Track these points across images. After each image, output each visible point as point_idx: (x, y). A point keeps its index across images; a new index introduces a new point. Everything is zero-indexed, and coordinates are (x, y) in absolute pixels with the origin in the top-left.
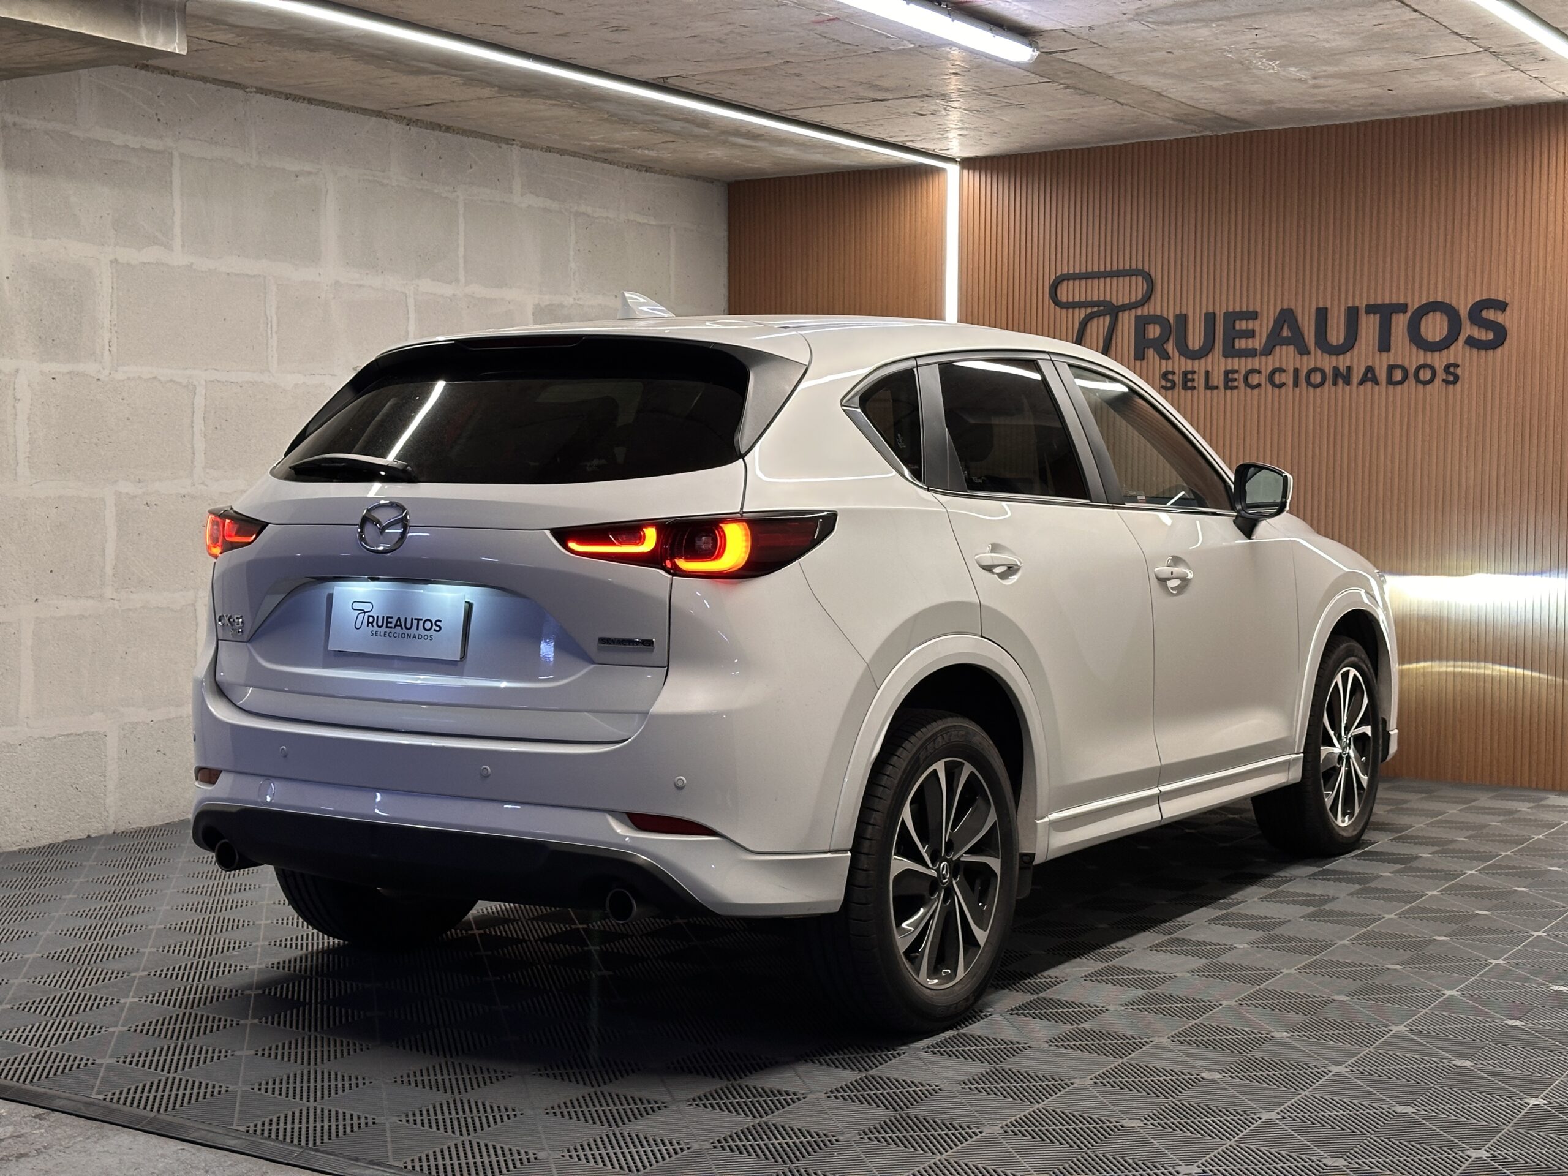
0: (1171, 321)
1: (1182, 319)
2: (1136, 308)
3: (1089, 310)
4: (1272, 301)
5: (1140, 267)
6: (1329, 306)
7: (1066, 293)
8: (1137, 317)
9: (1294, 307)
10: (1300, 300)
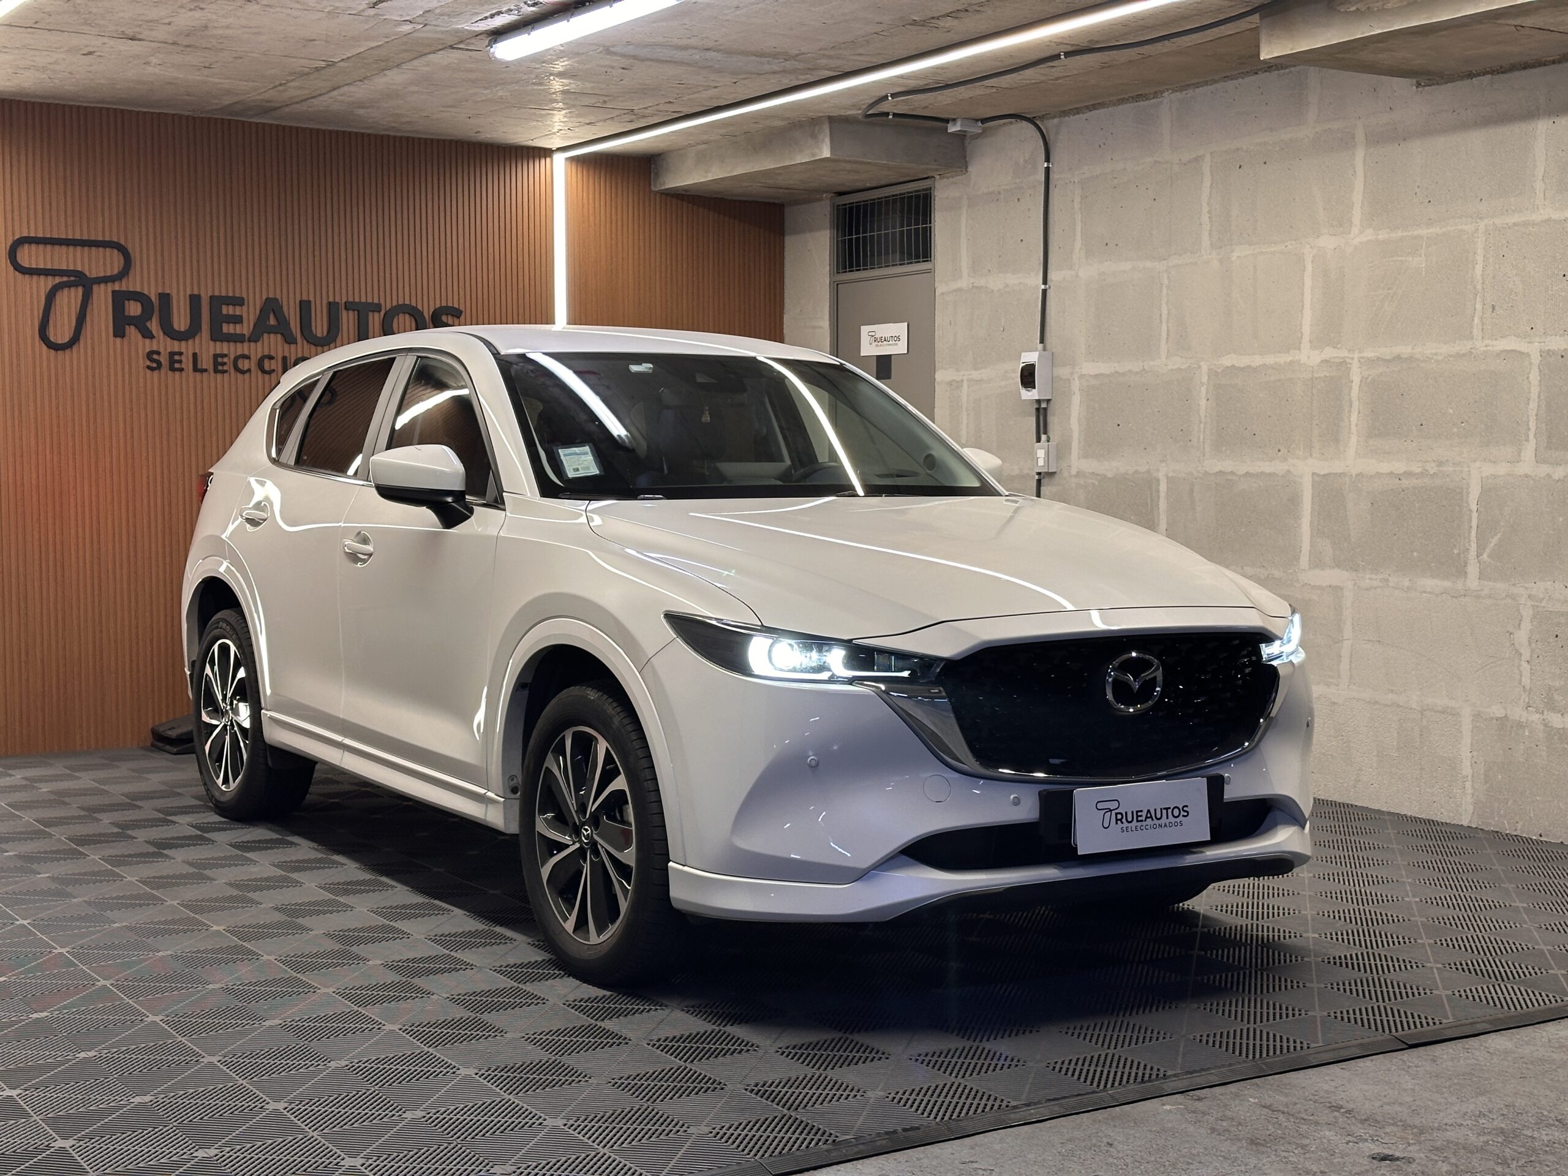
0: (153, 299)
1: (165, 298)
2: (113, 281)
3: (58, 280)
4: (257, 289)
5: (115, 240)
6: (311, 299)
7: (28, 257)
8: (113, 292)
9: (278, 297)
10: (285, 291)
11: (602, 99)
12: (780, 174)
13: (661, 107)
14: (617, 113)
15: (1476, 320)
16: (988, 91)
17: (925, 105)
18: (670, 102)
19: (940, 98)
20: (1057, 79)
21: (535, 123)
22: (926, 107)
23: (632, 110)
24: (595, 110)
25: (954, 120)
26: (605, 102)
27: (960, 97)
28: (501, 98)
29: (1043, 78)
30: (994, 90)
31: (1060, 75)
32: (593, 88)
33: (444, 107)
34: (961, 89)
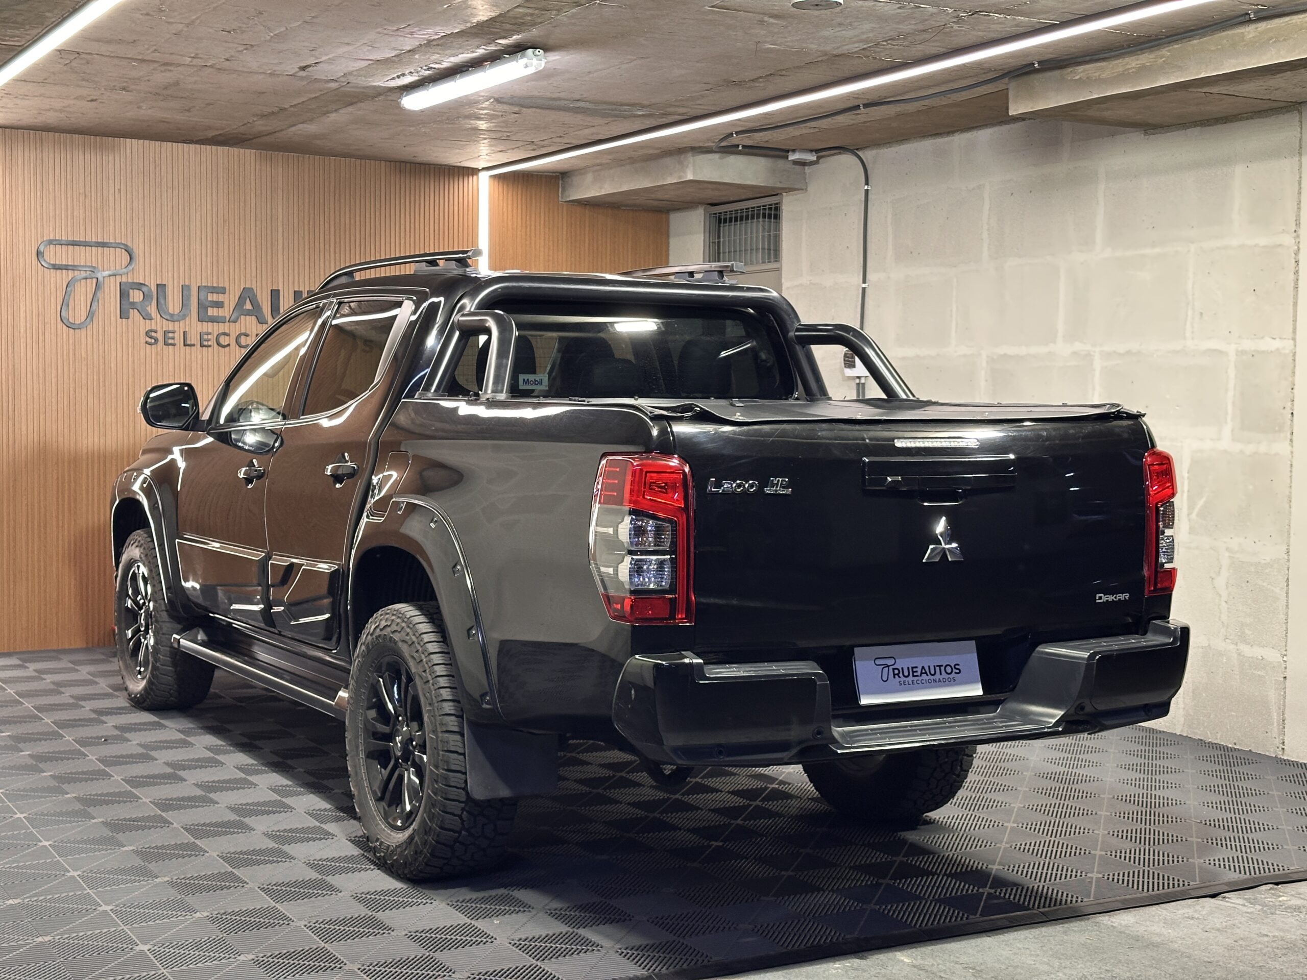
4: (237, 281)
9: (254, 287)
10: (259, 284)
11: (505, 134)
12: (657, 191)
13: (554, 140)
14: (521, 143)
15: (1188, 324)
16: (812, 131)
17: (767, 139)
18: (561, 137)
19: (775, 135)
20: (865, 122)
21: (457, 151)
22: (767, 141)
23: (533, 142)
24: (503, 141)
25: (794, 151)
26: (508, 136)
27: (792, 134)
28: (425, 133)
29: (853, 122)
30: (817, 130)
31: (865, 120)
32: (496, 126)
33: (382, 139)
34: (790, 129)
